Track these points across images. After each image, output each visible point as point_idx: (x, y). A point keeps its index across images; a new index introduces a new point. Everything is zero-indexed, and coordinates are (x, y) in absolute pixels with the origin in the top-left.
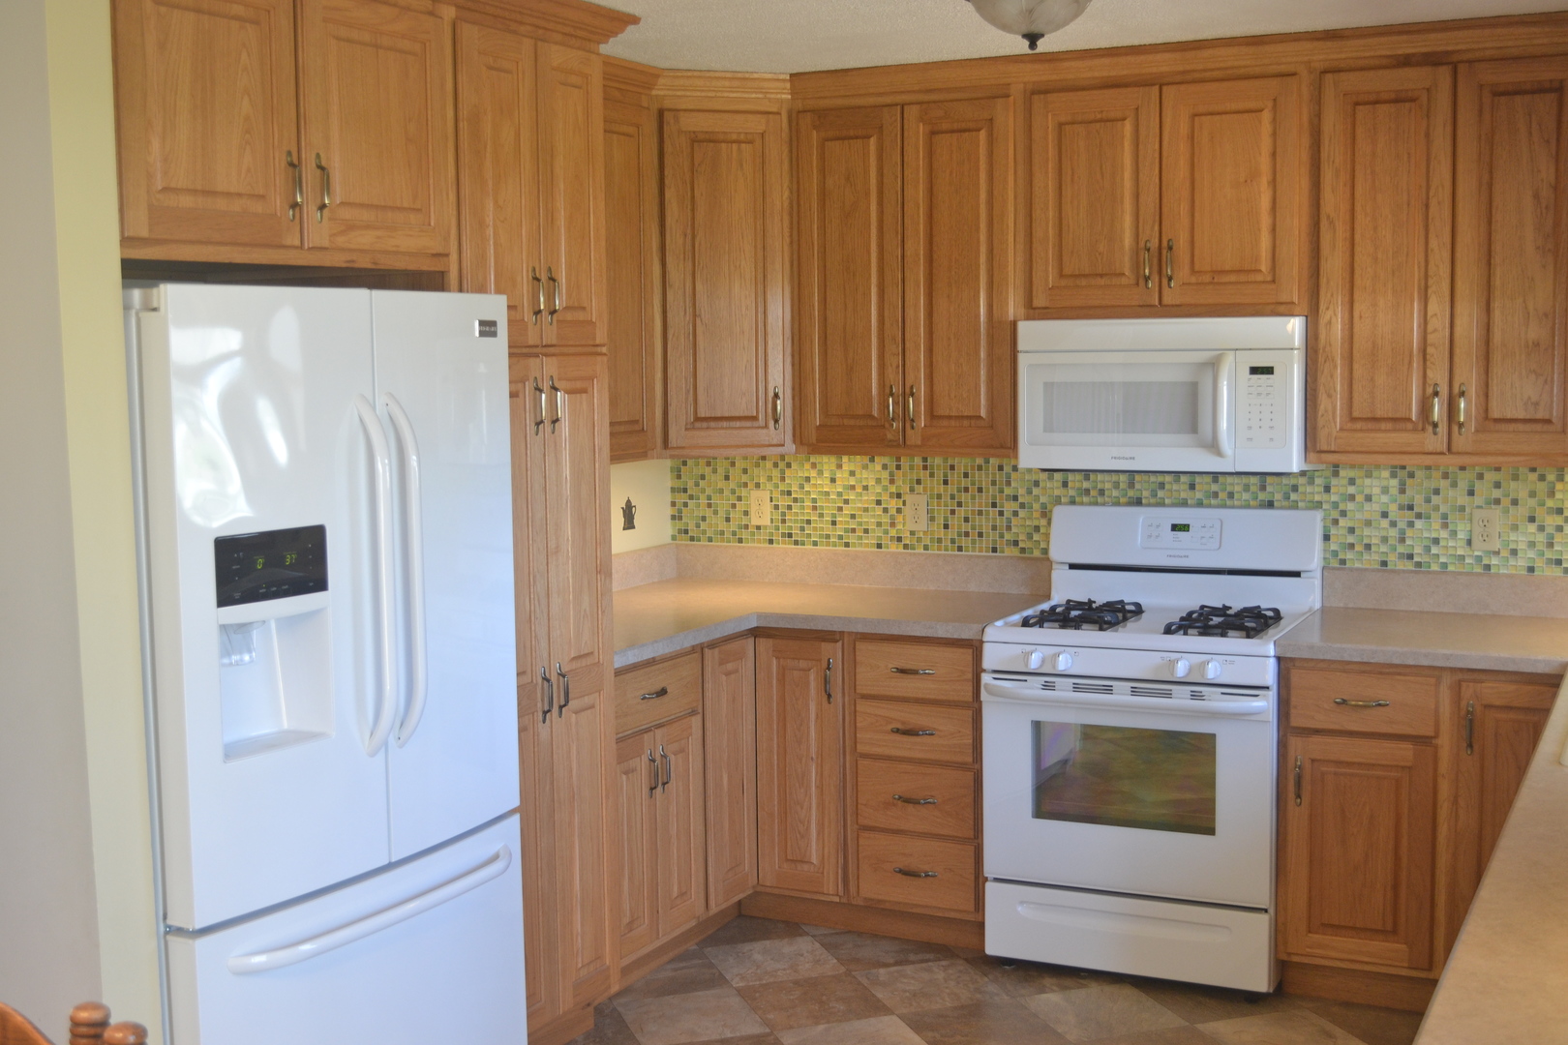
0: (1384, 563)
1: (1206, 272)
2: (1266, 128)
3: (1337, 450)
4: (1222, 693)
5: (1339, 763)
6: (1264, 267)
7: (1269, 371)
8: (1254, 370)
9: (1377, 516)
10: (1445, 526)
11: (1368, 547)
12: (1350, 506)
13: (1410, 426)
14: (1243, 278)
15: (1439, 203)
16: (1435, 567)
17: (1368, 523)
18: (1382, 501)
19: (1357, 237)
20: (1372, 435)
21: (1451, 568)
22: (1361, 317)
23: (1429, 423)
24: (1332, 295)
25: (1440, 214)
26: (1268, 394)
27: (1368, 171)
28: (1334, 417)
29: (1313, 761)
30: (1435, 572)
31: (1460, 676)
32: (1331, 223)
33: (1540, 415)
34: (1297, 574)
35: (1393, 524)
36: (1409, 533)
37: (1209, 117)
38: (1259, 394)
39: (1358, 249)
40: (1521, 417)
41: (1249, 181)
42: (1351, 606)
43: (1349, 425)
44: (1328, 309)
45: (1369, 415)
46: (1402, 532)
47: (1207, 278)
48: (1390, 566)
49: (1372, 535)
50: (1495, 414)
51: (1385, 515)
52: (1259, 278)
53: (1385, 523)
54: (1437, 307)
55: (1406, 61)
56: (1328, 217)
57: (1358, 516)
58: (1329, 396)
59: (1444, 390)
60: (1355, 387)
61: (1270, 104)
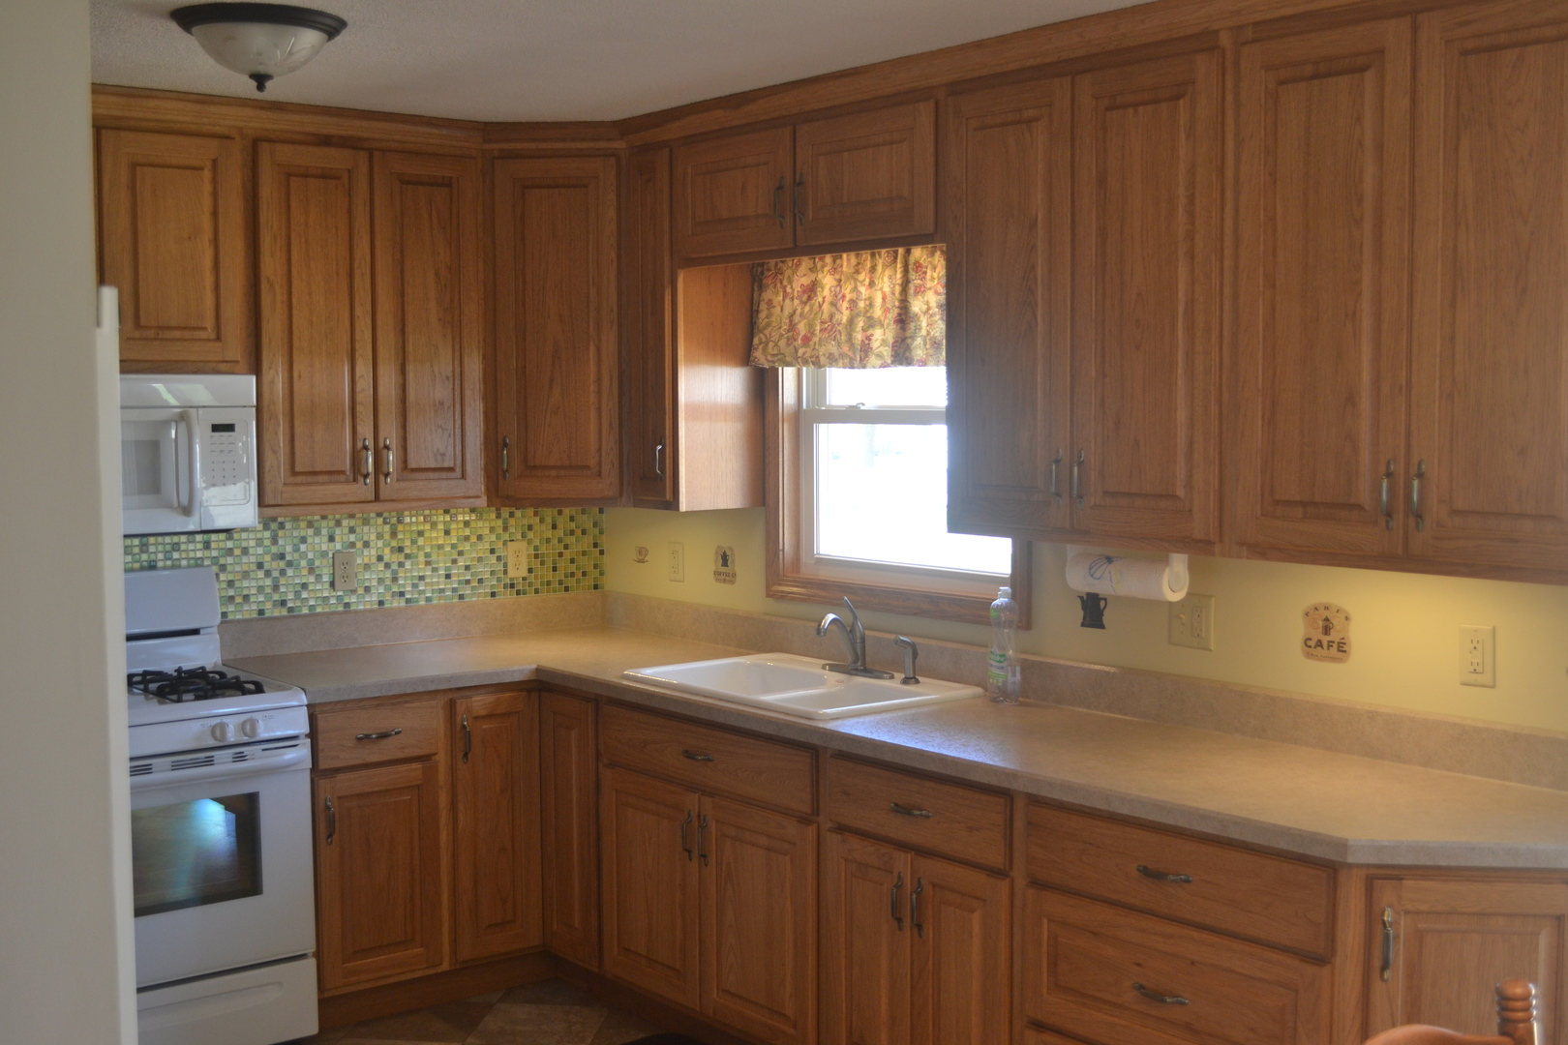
0: (261, 612)
1: (149, 328)
2: (207, 187)
3: (283, 503)
4: (263, 750)
5: (360, 796)
6: (209, 323)
7: (229, 428)
8: (216, 428)
9: (253, 567)
10: (311, 570)
11: (246, 598)
12: (230, 560)
13: (342, 478)
14: (187, 334)
15: (362, 274)
16: (305, 611)
17: (246, 575)
18: (259, 553)
19: (295, 301)
20: (314, 488)
21: (319, 610)
22: (300, 376)
23: (361, 475)
24: (274, 355)
25: (362, 284)
26: (230, 451)
27: (303, 240)
28: (279, 473)
29: (339, 798)
30: (305, 616)
31: (450, 696)
32: (271, 285)
33: (446, 465)
34: (195, 632)
35: (268, 573)
36: (282, 581)
37: (151, 169)
38: (221, 451)
39: (295, 312)
40: (432, 466)
41: (193, 238)
42: (239, 656)
43: (291, 480)
44: (270, 368)
45: (311, 470)
46: (276, 580)
47: (151, 333)
48: (268, 614)
49: (249, 586)
50: (412, 464)
51: (260, 566)
52: (203, 335)
53: (261, 574)
54: (363, 369)
55: (325, 141)
56: (268, 279)
57: (238, 568)
58: (274, 452)
59: (370, 443)
60: (297, 443)
61: (209, 164)
